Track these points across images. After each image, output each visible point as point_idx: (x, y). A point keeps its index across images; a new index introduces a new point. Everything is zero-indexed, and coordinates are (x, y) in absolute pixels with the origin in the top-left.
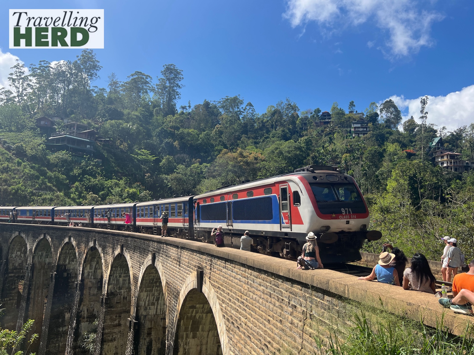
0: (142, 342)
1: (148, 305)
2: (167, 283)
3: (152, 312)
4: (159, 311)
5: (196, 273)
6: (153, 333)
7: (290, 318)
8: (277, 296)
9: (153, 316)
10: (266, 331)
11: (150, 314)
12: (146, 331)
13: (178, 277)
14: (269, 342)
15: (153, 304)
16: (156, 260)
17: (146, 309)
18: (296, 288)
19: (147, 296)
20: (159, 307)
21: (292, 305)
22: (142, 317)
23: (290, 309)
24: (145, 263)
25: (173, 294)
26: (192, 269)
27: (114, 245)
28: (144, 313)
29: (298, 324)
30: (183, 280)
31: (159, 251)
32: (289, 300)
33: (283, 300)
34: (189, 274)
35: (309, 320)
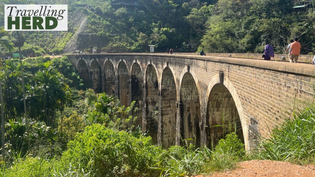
0: (185, 114)
1: (187, 95)
2: (199, 82)
3: (189, 99)
4: (193, 98)
5: (219, 74)
6: (191, 110)
7: (286, 93)
8: (277, 83)
9: (190, 101)
10: (269, 102)
11: (188, 99)
12: (187, 109)
13: (206, 78)
14: (272, 108)
15: (189, 94)
16: (190, 69)
17: (185, 97)
18: (291, 76)
19: (186, 90)
20: (193, 96)
21: (288, 86)
22: (184, 101)
23: (286, 89)
24: (183, 72)
25: (203, 87)
26: (216, 72)
27: (162, 63)
28: (185, 99)
29: (291, 96)
30: (210, 79)
31: (192, 64)
32: (285, 84)
33: (281, 84)
34: (213, 76)
35: (299, 94)
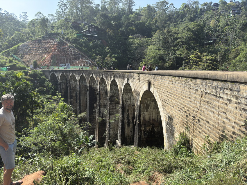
0: (125, 114)
2: (134, 89)
3: (129, 103)
4: (131, 102)
5: (147, 83)
6: (129, 111)
7: (194, 95)
8: (188, 87)
10: (181, 103)
12: (126, 110)
13: (139, 86)
14: (183, 108)
15: (129, 100)
16: (129, 81)
17: (126, 101)
18: (198, 81)
19: (126, 96)
20: (131, 101)
21: (196, 90)
22: (125, 105)
23: (194, 92)
24: (124, 83)
25: (137, 94)
26: (145, 82)
27: (111, 76)
28: (125, 103)
29: (198, 97)
30: (141, 88)
31: (130, 76)
32: (194, 88)
33: (190, 88)
34: (144, 85)
35: (204, 95)
